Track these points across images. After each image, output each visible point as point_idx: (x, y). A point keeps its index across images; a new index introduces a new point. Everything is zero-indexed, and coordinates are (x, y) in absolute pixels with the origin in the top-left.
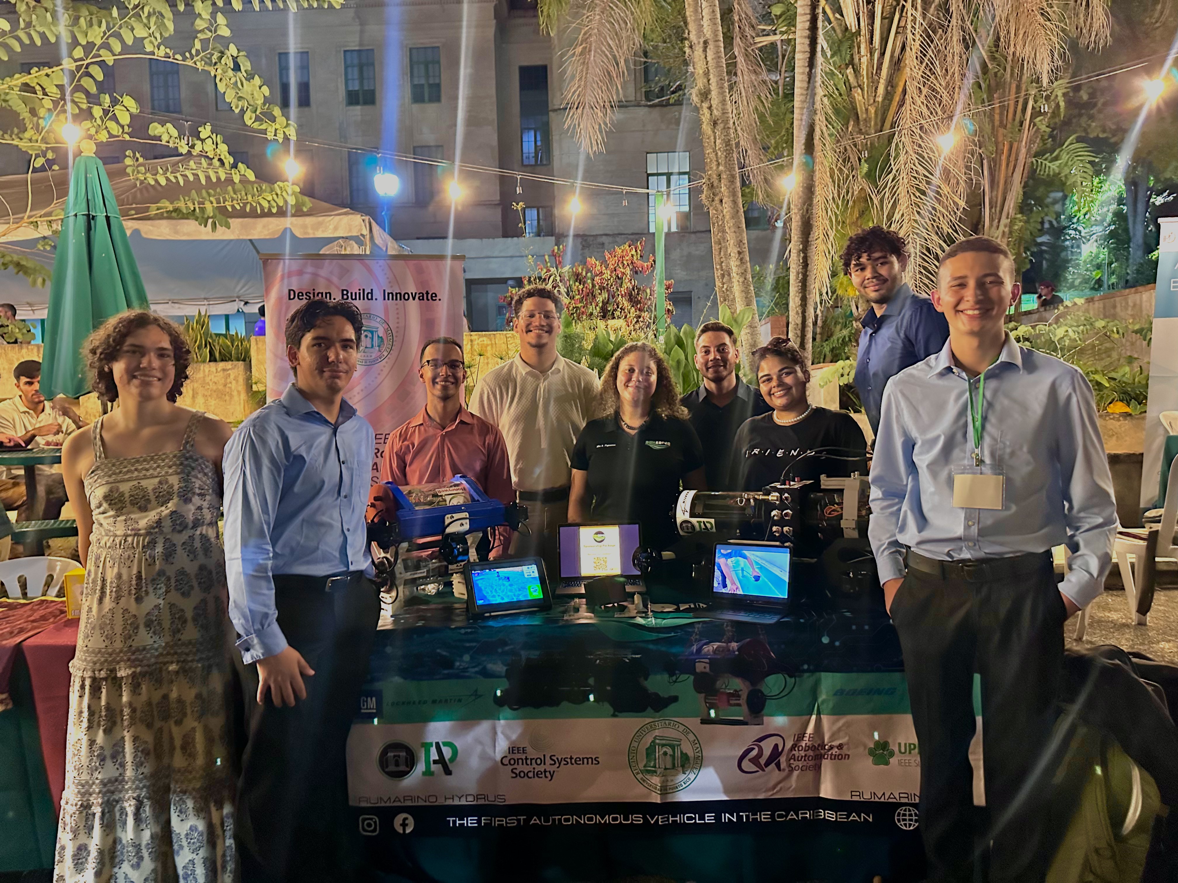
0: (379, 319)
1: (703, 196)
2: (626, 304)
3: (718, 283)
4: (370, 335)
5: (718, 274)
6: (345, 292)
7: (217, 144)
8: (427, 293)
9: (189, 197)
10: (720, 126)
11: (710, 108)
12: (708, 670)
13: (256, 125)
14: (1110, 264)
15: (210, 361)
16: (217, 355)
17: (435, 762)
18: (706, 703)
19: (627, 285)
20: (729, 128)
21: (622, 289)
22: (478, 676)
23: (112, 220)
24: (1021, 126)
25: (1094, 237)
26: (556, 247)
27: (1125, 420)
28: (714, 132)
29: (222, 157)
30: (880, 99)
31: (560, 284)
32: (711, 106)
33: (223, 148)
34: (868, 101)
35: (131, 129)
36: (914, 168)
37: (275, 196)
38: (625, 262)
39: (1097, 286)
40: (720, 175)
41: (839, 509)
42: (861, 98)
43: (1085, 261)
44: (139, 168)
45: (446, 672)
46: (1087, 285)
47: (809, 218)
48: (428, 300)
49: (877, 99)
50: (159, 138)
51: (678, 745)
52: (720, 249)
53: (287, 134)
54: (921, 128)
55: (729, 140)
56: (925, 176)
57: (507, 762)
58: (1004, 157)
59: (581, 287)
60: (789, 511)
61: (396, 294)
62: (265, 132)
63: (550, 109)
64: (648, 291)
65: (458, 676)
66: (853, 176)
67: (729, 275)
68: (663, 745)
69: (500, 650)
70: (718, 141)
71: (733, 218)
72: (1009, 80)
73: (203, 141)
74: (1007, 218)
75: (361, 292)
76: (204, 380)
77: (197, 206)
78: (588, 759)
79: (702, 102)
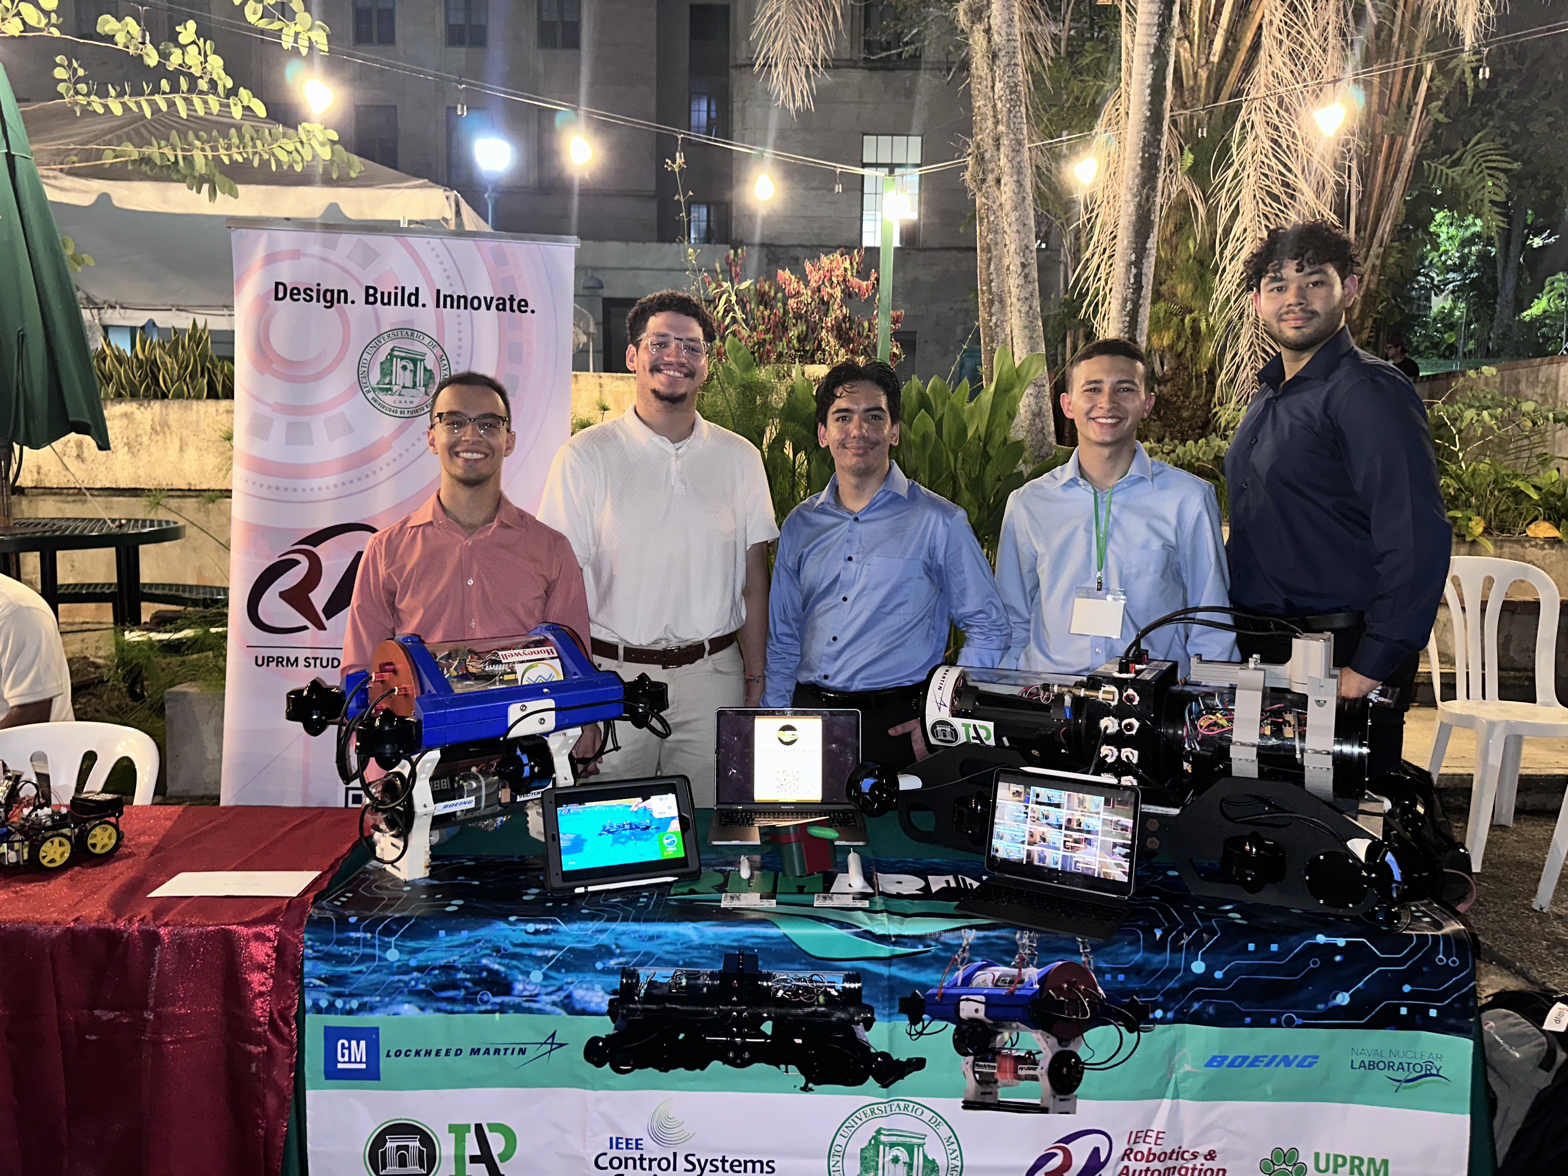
0: (427, 340)
1: (967, 175)
2: (833, 342)
3: (982, 314)
4: (410, 366)
5: (983, 298)
6: (371, 291)
7: (206, 56)
8: (512, 299)
9: (168, 140)
10: (1003, 61)
11: (988, 31)
12: (981, 1015)
13: (262, 24)
14: (1469, 324)
15: (208, 397)
16: (220, 388)
17: (474, 1159)
18: (974, 1072)
19: (837, 312)
20: (1016, 65)
21: (828, 319)
22: (559, 1010)
23: (19, 163)
24: (1409, 112)
25: (1450, 286)
26: (732, 252)
27: (1552, 547)
28: (992, 70)
29: (215, 77)
30: (1215, 59)
31: (736, 308)
32: (990, 28)
33: (216, 63)
34: (1198, 62)
35: (61, 20)
36: (1266, 161)
37: (299, 146)
38: (834, 279)
39: (1447, 353)
40: (998, 139)
41: (1223, 722)
42: (1188, 55)
43: (1435, 319)
44: (78, 86)
45: (498, 1000)
46: (1435, 352)
47: (1149, 210)
48: (512, 310)
49: (1212, 59)
50: (111, 38)
51: (919, 1145)
52: (990, 260)
53: (313, 40)
54: (1280, 104)
55: (1016, 85)
56: (1281, 173)
57: (605, 1163)
58: (1382, 158)
59: (767, 313)
60: (1133, 721)
61: (459, 297)
62: (278, 33)
63: (731, 63)
64: (866, 324)
65: (519, 1009)
66: (1171, 171)
67: (1001, 301)
68: (892, 1145)
69: (599, 965)
70: (998, 85)
71: (1016, 209)
72: (1396, 45)
73: (183, 47)
74: (1381, 246)
75: (399, 291)
76: (198, 425)
77: (180, 153)
78: (754, 1163)
79: (973, 23)
